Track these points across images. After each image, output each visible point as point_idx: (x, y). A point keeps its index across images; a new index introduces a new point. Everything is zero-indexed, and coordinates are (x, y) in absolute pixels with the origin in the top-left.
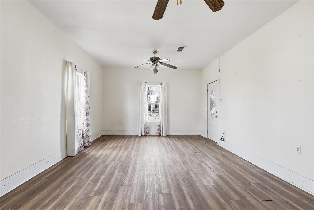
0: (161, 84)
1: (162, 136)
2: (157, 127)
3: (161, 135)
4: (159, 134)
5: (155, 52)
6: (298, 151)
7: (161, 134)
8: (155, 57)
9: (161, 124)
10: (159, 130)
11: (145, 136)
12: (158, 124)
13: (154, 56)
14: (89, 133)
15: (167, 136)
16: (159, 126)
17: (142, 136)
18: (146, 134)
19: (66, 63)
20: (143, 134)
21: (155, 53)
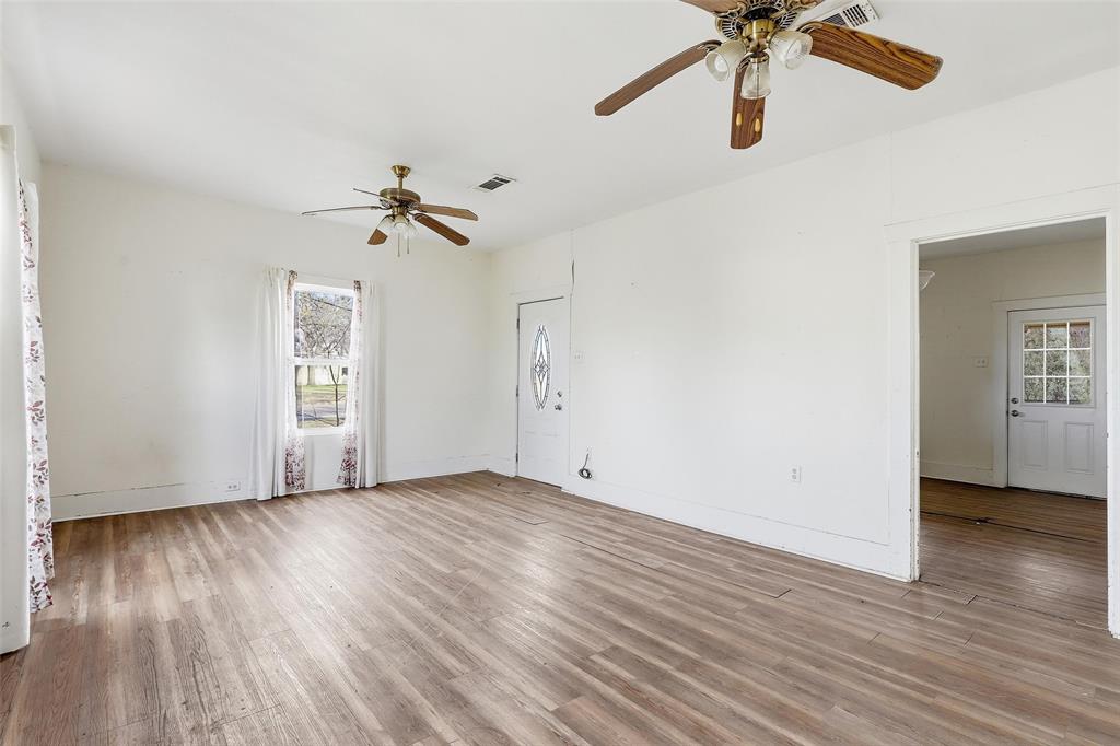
0: (358, 285)
1: (363, 488)
2: (340, 458)
3: (357, 487)
4: (348, 481)
5: (402, 172)
6: (794, 477)
7: (358, 482)
8: (400, 191)
9: (359, 440)
10: (349, 465)
11: (287, 497)
12: (343, 444)
15: (379, 487)
16: (348, 452)
17: (273, 498)
18: (292, 492)
20: (280, 492)
21: (401, 176)
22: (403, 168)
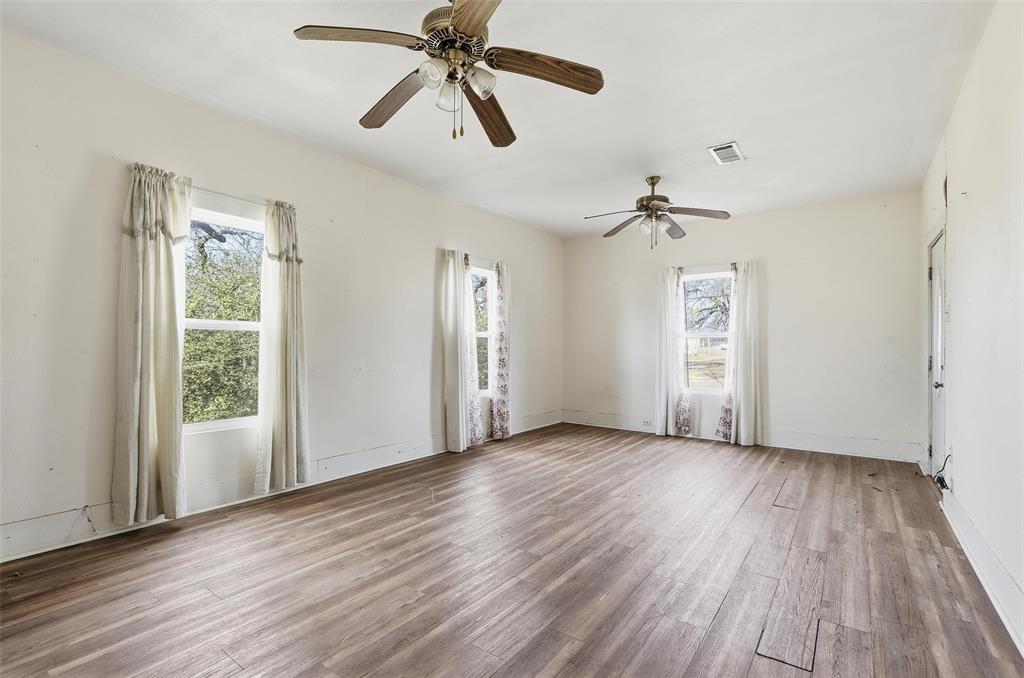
0: (735, 267)
1: (737, 444)
2: (719, 414)
3: (732, 442)
4: (725, 436)
5: (653, 181)
7: (733, 439)
8: (653, 197)
9: (735, 402)
10: (727, 423)
11: (677, 437)
12: (723, 403)
13: (650, 194)
14: (504, 410)
15: (758, 448)
16: (725, 411)
17: (667, 436)
18: (681, 431)
19: (443, 256)
20: (672, 432)
21: (652, 184)
22: (652, 178)
